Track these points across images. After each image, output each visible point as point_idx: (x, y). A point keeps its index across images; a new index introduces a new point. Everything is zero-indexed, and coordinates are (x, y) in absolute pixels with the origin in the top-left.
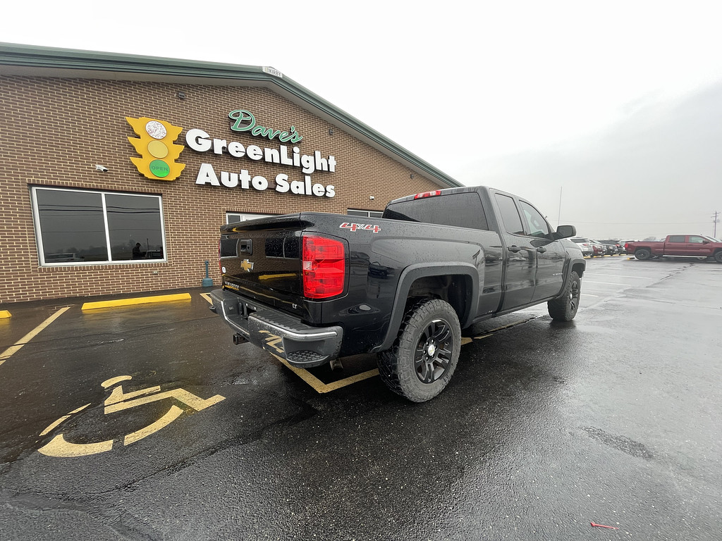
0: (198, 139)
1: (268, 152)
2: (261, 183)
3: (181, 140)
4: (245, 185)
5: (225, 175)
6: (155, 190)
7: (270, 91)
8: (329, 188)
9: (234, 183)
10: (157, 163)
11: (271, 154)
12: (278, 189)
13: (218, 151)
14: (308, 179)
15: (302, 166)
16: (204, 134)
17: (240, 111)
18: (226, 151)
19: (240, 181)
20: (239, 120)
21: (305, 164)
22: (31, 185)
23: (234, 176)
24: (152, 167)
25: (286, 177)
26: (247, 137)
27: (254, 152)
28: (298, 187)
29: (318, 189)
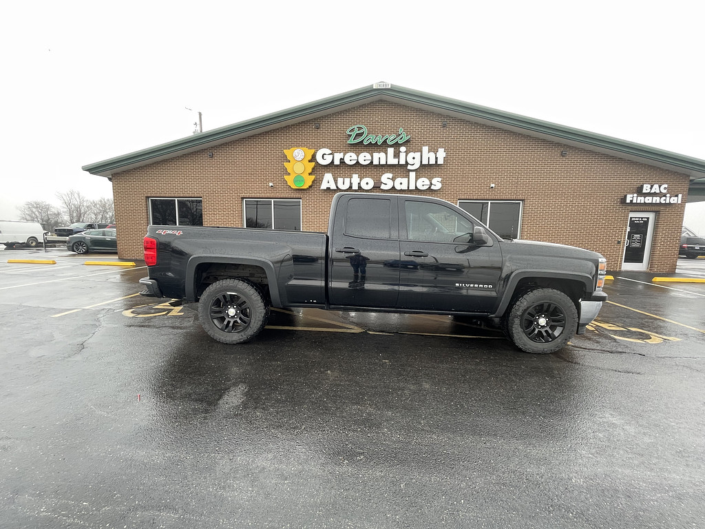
0: (324, 156)
1: (376, 155)
2: (368, 183)
3: (313, 159)
4: (355, 187)
5: (340, 180)
6: (298, 196)
7: (385, 101)
8: (435, 181)
9: (347, 186)
10: (298, 178)
11: (379, 158)
12: (383, 187)
13: (337, 162)
14: (412, 175)
15: (407, 163)
16: (328, 151)
17: (355, 127)
18: (342, 160)
19: (351, 184)
20: (354, 134)
21: (410, 161)
22: (243, 198)
23: (347, 181)
24: (295, 181)
25: (390, 175)
26: (358, 147)
27: (364, 158)
28: (401, 183)
29: (423, 183)
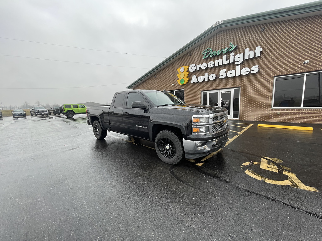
0: (193, 68)
1: (217, 62)
2: (213, 77)
3: (188, 70)
4: (206, 80)
5: (199, 78)
6: (183, 88)
8: (253, 68)
9: (202, 80)
10: (182, 80)
11: (218, 62)
12: (221, 77)
13: (198, 69)
14: (238, 68)
15: (234, 61)
16: (194, 65)
17: (206, 50)
18: (200, 68)
19: (204, 78)
20: (205, 54)
21: (236, 59)
23: (202, 77)
24: (181, 81)
25: (225, 70)
26: (208, 59)
27: (211, 64)
28: (231, 73)
29: (245, 71)
